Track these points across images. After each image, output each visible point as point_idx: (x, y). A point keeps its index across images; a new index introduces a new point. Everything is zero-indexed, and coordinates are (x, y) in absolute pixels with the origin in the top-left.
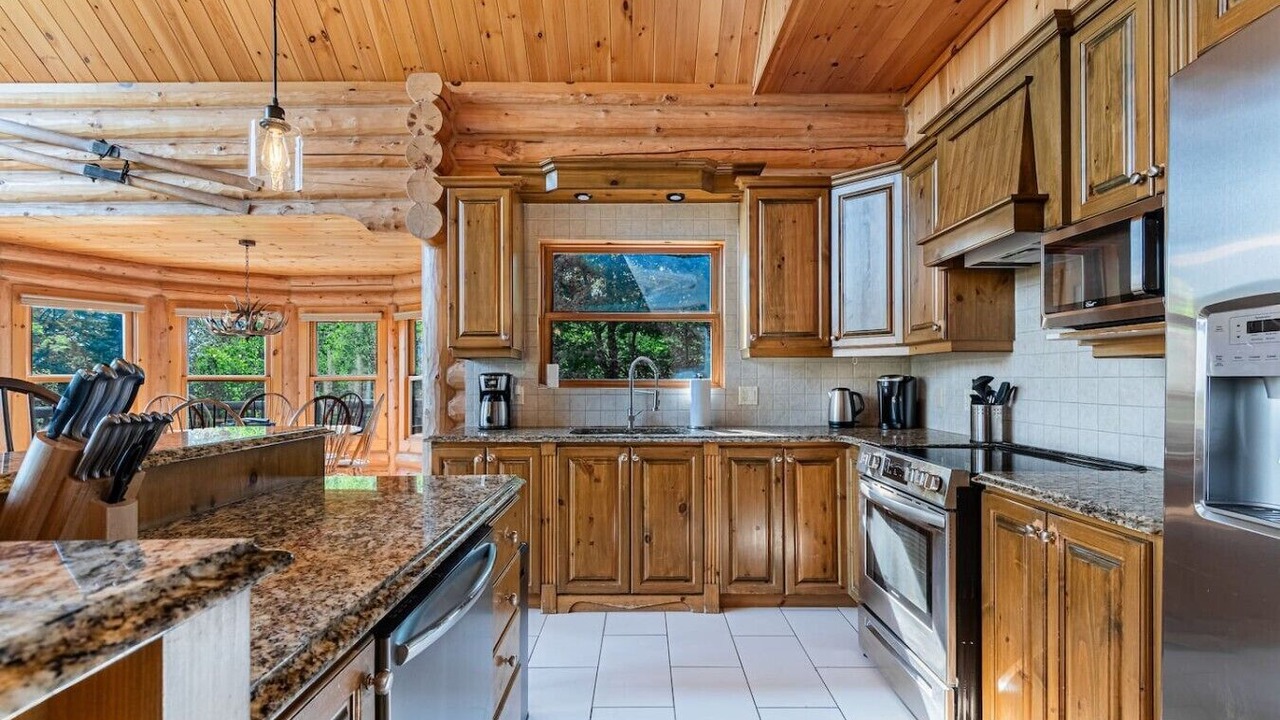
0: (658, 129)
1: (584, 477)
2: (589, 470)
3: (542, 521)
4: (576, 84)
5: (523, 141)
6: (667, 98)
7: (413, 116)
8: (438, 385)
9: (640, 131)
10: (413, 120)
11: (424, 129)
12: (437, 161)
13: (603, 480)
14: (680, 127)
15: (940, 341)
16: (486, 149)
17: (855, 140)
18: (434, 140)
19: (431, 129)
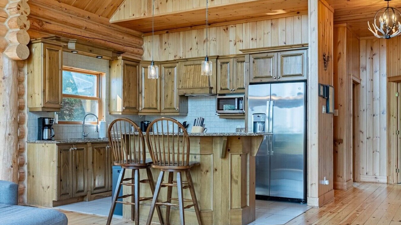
0: (86, 28)
1: (98, 153)
2: (99, 151)
3: (87, 169)
4: (61, 3)
5: (45, 22)
6: (88, 17)
7: (19, 6)
8: (15, 122)
9: (80, 27)
10: (19, 7)
11: (23, 13)
12: (28, 27)
13: (103, 154)
14: (92, 29)
15: (178, 112)
16: (33, 22)
17: (132, 44)
18: (27, 18)
19: (26, 13)
